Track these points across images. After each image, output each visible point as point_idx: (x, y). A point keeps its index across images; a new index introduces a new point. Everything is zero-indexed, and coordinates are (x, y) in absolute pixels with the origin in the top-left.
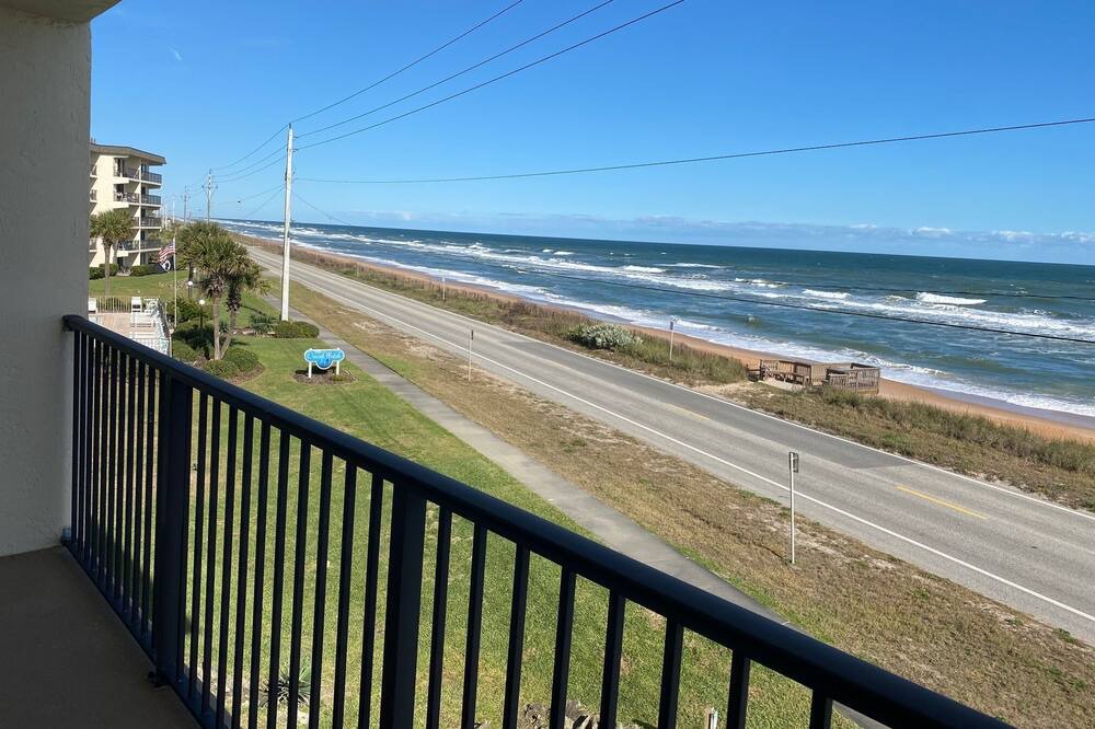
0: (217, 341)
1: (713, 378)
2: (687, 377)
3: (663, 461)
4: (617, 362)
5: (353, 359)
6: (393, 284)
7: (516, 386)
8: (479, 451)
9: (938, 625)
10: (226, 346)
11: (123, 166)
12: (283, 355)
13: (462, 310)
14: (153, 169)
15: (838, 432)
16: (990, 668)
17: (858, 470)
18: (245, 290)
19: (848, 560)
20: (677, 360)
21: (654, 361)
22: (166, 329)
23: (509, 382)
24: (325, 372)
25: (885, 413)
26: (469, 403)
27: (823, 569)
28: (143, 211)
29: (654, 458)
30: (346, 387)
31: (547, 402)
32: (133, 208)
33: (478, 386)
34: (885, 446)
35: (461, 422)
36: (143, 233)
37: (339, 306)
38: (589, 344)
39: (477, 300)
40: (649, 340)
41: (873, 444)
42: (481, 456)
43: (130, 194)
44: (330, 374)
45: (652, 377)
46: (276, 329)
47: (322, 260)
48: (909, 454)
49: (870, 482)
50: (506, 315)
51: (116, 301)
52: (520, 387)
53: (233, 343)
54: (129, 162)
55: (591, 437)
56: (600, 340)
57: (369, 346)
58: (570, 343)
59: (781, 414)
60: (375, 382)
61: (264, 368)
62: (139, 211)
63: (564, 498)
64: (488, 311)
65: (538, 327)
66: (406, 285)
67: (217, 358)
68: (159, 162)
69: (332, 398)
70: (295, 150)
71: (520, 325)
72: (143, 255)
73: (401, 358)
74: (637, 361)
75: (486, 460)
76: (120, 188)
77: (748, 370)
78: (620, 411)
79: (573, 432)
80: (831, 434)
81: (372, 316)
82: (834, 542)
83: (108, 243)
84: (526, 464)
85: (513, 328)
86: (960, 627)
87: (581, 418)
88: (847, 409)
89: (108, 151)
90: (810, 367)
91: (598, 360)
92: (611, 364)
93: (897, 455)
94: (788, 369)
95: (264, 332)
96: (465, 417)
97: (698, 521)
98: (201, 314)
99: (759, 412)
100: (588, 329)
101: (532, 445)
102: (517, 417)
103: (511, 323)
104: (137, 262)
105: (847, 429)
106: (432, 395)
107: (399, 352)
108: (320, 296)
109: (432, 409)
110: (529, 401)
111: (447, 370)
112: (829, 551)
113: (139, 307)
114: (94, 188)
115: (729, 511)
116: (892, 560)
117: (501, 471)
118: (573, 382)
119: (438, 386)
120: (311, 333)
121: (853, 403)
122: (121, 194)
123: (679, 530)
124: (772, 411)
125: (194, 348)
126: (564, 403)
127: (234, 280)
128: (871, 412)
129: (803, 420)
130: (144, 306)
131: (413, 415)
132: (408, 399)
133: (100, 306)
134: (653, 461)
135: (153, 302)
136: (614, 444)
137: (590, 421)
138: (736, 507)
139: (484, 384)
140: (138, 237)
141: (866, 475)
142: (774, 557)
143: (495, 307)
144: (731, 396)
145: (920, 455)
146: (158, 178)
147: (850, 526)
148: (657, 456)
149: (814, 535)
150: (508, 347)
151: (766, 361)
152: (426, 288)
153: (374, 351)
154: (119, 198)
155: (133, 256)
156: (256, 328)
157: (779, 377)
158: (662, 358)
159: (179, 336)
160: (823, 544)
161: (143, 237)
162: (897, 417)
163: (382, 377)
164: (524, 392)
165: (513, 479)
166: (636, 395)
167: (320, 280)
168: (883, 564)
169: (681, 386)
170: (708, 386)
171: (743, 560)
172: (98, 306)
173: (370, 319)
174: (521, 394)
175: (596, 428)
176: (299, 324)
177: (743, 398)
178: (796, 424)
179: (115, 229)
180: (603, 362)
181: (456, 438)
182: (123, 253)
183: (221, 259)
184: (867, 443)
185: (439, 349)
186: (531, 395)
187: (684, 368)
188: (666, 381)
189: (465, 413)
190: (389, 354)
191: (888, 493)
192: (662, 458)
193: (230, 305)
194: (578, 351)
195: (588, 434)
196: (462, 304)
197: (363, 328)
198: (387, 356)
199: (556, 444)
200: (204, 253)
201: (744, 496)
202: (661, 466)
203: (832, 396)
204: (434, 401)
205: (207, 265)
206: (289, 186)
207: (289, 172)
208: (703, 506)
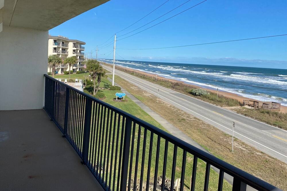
0: (94, 90)
1: (229, 105)
2: (221, 104)
3: (206, 125)
4: (202, 99)
5: (128, 96)
6: (144, 77)
7: (170, 104)
8: (155, 120)
9: (268, 169)
10: (97, 92)
11: (75, 45)
12: (111, 94)
13: (161, 84)
14: (82, 46)
15: (261, 120)
16: (278, 179)
17: (263, 131)
18: (102, 77)
19: (249, 152)
20: (219, 99)
21: (212, 100)
22: (83, 87)
23: (168, 103)
24: (121, 99)
25: (277, 116)
26: (156, 108)
27: (241, 153)
28: (80, 57)
29: (203, 124)
30: (125, 103)
31: (178, 109)
32: (77, 56)
33: (160, 104)
34: (274, 125)
35: (153, 113)
36: (80, 62)
37: (128, 82)
38: (194, 94)
39: (166, 82)
40: (212, 94)
41: (271, 124)
42: (155, 121)
43: (77, 52)
44: (122, 99)
45: (211, 104)
46: (110, 88)
47: (126, 70)
48: (281, 127)
49: (264, 134)
50: (173, 86)
51: (72, 80)
52: (171, 105)
53: (99, 91)
54: (76, 44)
55: (188, 118)
56: (197, 93)
57: (133, 93)
58: (189, 94)
59: (246, 115)
60: (133, 102)
61: (106, 97)
62: (79, 57)
63: (175, 132)
64: (168, 85)
65: (181, 89)
66: (147, 77)
67: (94, 94)
68: (84, 44)
69: (121, 105)
70: (116, 41)
71: (176, 89)
72: (79, 68)
73: (141, 96)
74: (208, 99)
75: (156, 122)
76: (74, 51)
77: (240, 103)
78: (198, 113)
79: (183, 117)
80: (259, 121)
81: (136, 85)
82: (247, 147)
83: (70, 65)
84: (167, 124)
85: (174, 89)
86: (274, 170)
87: (186, 114)
88: (266, 115)
89: (71, 41)
90: (258, 102)
91: (196, 99)
92: (200, 100)
93: (277, 128)
94: (252, 103)
95: (107, 88)
96: (154, 112)
97: (210, 140)
98: (92, 83)
99: (240, 115)
100: (194, 90)
101: (170, 119)
102: (168, 112)
103: (174, 88)
104: (78, 70)
105: (264, 120)
106: (147, 106)
107: (141, 95)
108: (124, 80)
109: (146, 109)
110: (173, 108)
111: (153, 100)
112: (244, 149)
113: (77, 81)
114: (68, 51)
115: (219, 138)
116: (262, 153)
117: (160, 125)
118: (187, 104)
119: (149, 104)
120: (119, 89)
121: (268, 113)
122: (74, 52)
123: (204, 141)
124: (243, 114)
125: (89, 92)
126: (183, 110)
127: (99, 74)
128: (273, 115)
129: (252, 117)
130: (78, 81)
131: (140, 110)
132: (140, 106)
133: (68, 81)
134: (203, 125)
135: (80, 80)
136: (193, 120)
137: (188, 115)
138: (222, 137)
139: (161, 104)
140: (78, 64)
141: (264, 132)
142: (228, 149)
143: (170, 84)
144: (232, 110)
145: (284, 128)
146: (84, 48)
147: (253, 144)
148: (204, 124)
149: (241, 145)
150: (171, 95)
151: (245, 100)
152: (152, 78)
153: (134, 94)
154: (74, 53)
155: (77, 69)
156: (105, 87)
157: (249, 105)
158: (215, 99)
159: (86, 89)
160: (243, 147)
161: (79, 64)
162: (281, 117)
163: (135, 101)
164: (172, 106)
165: (162, 127)
166: (204, 108)
167: (124, 76)
168: (258, 153)
169: (219, 107)
170: (226, 107)
171: (219, 150)
172: (67, 81)
173: (135, 86)
174: (171, 107)
175: (189, 116)
176: (116, 87)
177: (236, 110)
178: (250, 118)
179: (72, 61)
180: (198, 99)
181: (150, 116)
182: (75, 68)
183: (96, 69)
184: (269, 124)
185: (152, 94)
186: (174, 107)
187: (220, 102)
188: (215, 105)
189: (155, 110)
190: (138, 95)
191: (269, 137)
192: (206, 124)
193: (98, 81)
194: (191, 96)
195: (187, 117)
196: (161, 83)
197: (133, 88)
198: (137, 95)
199: (177, 119)
200: (92, 68)
201: (225, 135)
202: (205, 126)
203: (262, 110)
204: (147, 107)
205: (92, 71)
206: (115, 50)
207: (115, 47)
208: (212, 136)
